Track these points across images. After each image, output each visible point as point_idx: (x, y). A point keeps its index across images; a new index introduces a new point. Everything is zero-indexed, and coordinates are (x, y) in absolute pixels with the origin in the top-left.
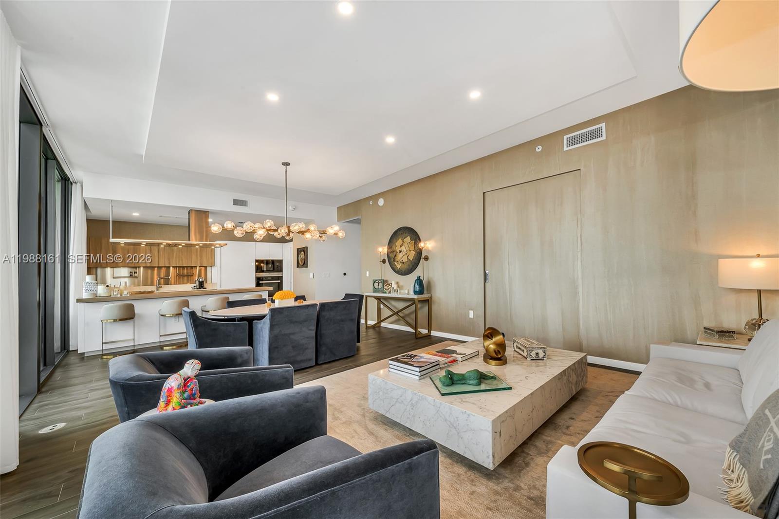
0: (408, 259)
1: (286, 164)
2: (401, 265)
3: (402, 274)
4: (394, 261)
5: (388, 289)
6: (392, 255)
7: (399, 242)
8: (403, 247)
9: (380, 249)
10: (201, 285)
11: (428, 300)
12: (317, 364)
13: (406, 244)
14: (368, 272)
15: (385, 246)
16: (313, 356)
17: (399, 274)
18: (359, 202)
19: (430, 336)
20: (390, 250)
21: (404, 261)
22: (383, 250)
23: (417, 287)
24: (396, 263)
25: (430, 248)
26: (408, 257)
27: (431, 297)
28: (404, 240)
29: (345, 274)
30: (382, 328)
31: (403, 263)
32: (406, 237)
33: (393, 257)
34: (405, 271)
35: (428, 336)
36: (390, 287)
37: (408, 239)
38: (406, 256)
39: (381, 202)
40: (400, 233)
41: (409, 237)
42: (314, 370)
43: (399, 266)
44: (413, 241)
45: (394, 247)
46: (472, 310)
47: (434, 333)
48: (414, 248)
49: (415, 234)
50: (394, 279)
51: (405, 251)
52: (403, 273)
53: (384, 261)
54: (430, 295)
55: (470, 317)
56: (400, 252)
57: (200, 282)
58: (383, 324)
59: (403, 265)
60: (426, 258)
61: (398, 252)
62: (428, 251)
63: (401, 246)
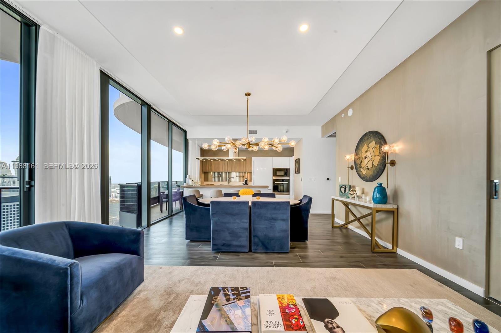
0: (372, 164)
1: (248, 94)
2: (366, 171)
3: (367, 181)
4: (360, 167)
5: (353, 194)
6: (358, 162)
7: (365, 148)
8: (368, 153)
9: (348, 157)
10: (246, 182)
11: (393, 212)
12: (250, 251)
13: (370, 149)
14: (340, 178)
15: (352, 153)
16: (247, 244)
17: (364, 180)
18: (335, 117)
19: (395, 253)
20: (357, 157)
21: (369, 167)
22: (350, 157)
23: (378, 195)
24: (361, 169)
25: (397, 151)
26: (372, 162)
27: (398, 209)
28: (369, 146)
29: (328, 179)
30: (349, 230)
31: (368, 169)
32: (371, 142)
33: (359, 164)
34: (370, 177)
35: (393, 254)
36: (355, 192)
37: (373, 144)
38: (371, 162)
39: (350, 112)
40: (366, 138)
41: (374, 141)
42: (246, 256)
43: (364, 172)
44: (378, 146)
45: (360, 153)
46: (460, 236)
47: (400, 252)
48: (379, 152)
49: (380, 137)
50: (360, 185)
51: (370, 156)
52: (368, 179)
53: (352, 168)
54: (395, 206)
55: (457, 246)
56: (366, 158)
57: (245, 181)
58: (350, 226)
59: (368, 171)
60: (393, 163)
61: (364, 158)
62: (395, 154)
63: (366, 152)
